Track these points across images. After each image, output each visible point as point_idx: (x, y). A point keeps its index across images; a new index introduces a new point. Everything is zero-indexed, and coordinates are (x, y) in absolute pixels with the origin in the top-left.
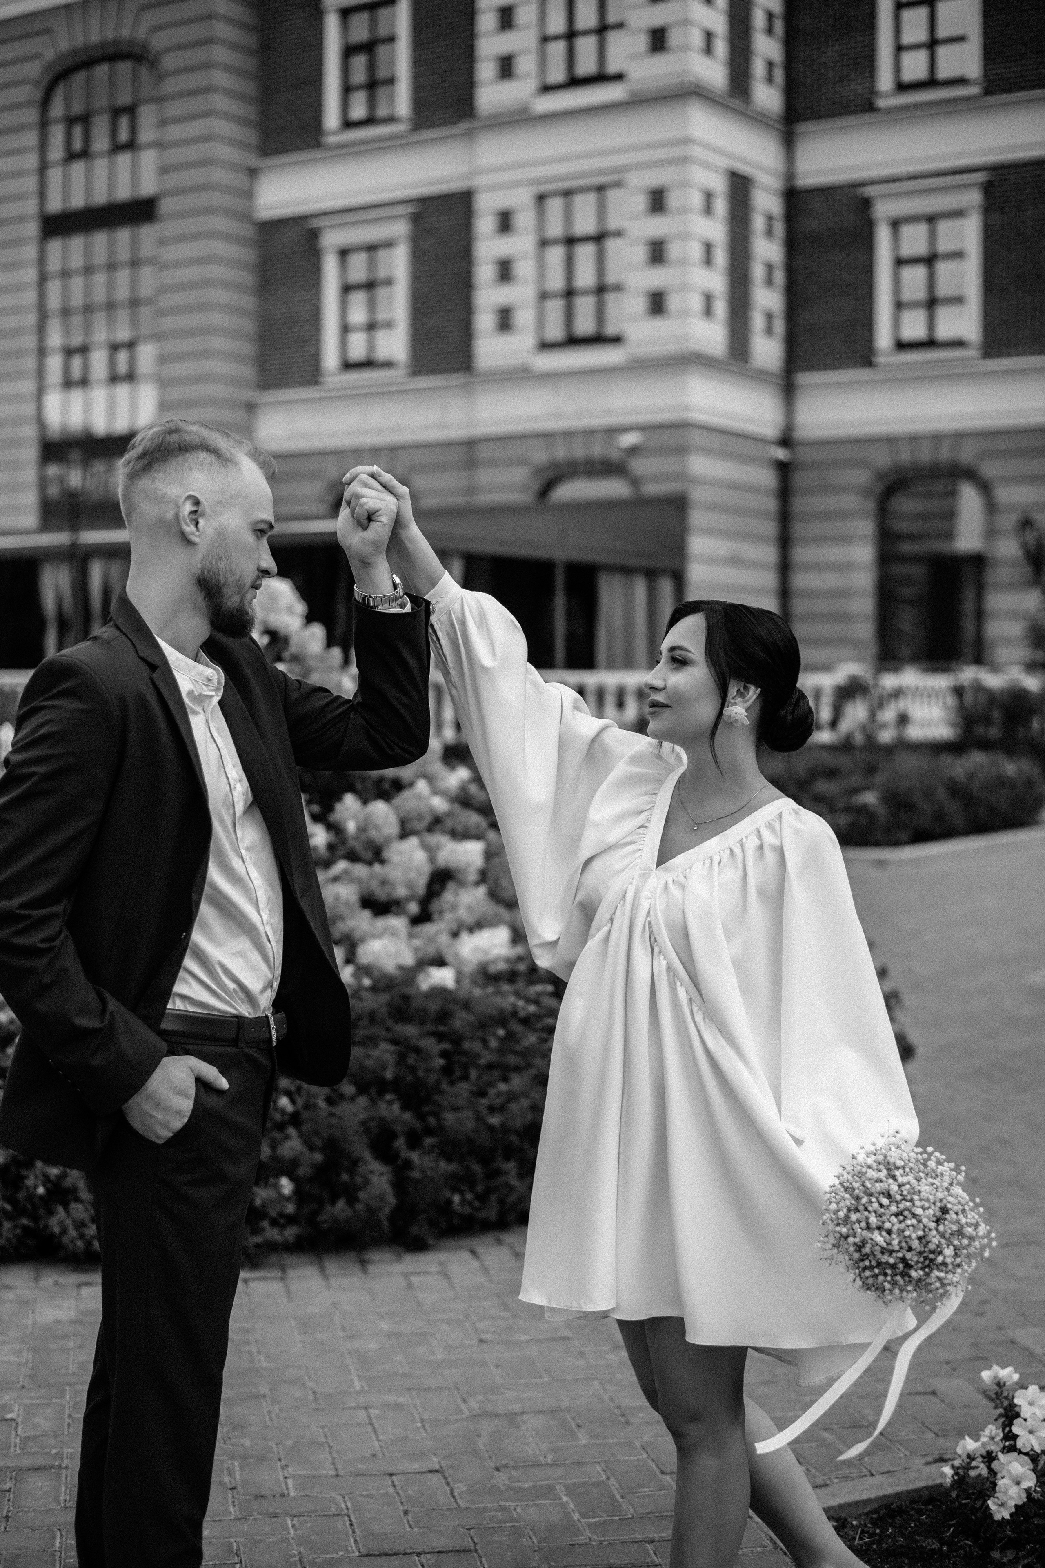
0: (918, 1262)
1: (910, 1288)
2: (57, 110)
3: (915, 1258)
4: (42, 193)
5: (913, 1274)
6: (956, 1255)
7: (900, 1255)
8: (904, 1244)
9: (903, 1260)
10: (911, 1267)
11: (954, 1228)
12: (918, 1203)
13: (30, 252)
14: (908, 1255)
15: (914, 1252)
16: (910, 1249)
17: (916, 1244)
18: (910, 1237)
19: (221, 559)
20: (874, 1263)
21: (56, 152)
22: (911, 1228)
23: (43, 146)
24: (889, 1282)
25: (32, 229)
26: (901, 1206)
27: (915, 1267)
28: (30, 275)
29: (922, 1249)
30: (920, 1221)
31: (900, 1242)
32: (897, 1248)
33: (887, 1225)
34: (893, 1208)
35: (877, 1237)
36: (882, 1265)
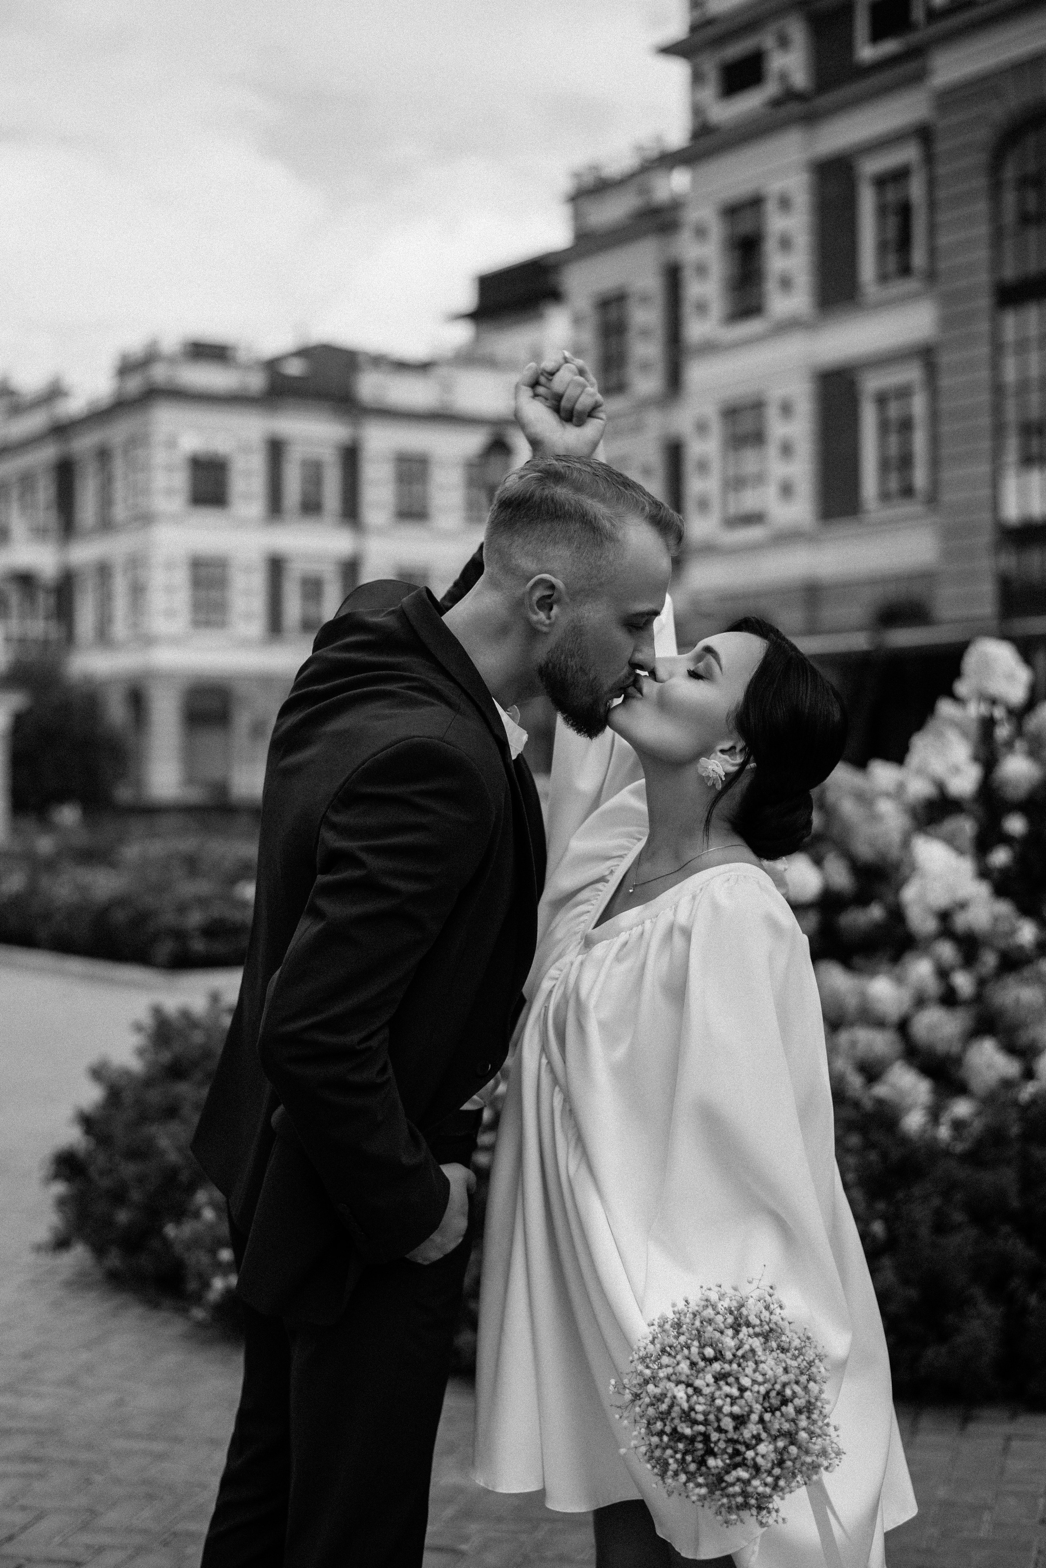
0: (724, 1451)
1: (701, 1480)
2: (1010, 173)
3: (722, 1445)
4: (996, 263)
5: (711, 1462)
6: (781, 1463)
7: (701, 1428)
8: (712, 1417)
9: (706, 1437)
10: (710, 1452)
12: (749, 1371)
14: (714, 1436)
15: (723, 1436)
16: (720, 1430)
17: (728, 1423)
18: (720, 1409)
20: (668, 1429)
21: (1010, 216)
22: (728, 1400)
23: (996, 215)
24: (676, 1460)
25: (984, 302)
26: (727, 1367)
27: (718, 1456)
29: (735, 1437)
30: (742, 1397)
31: (706, 1414)
32: (700, 1418)
33: (699, 1383)
34: (717, 1366)
35: (680, 1393)
36: (676, 1436)
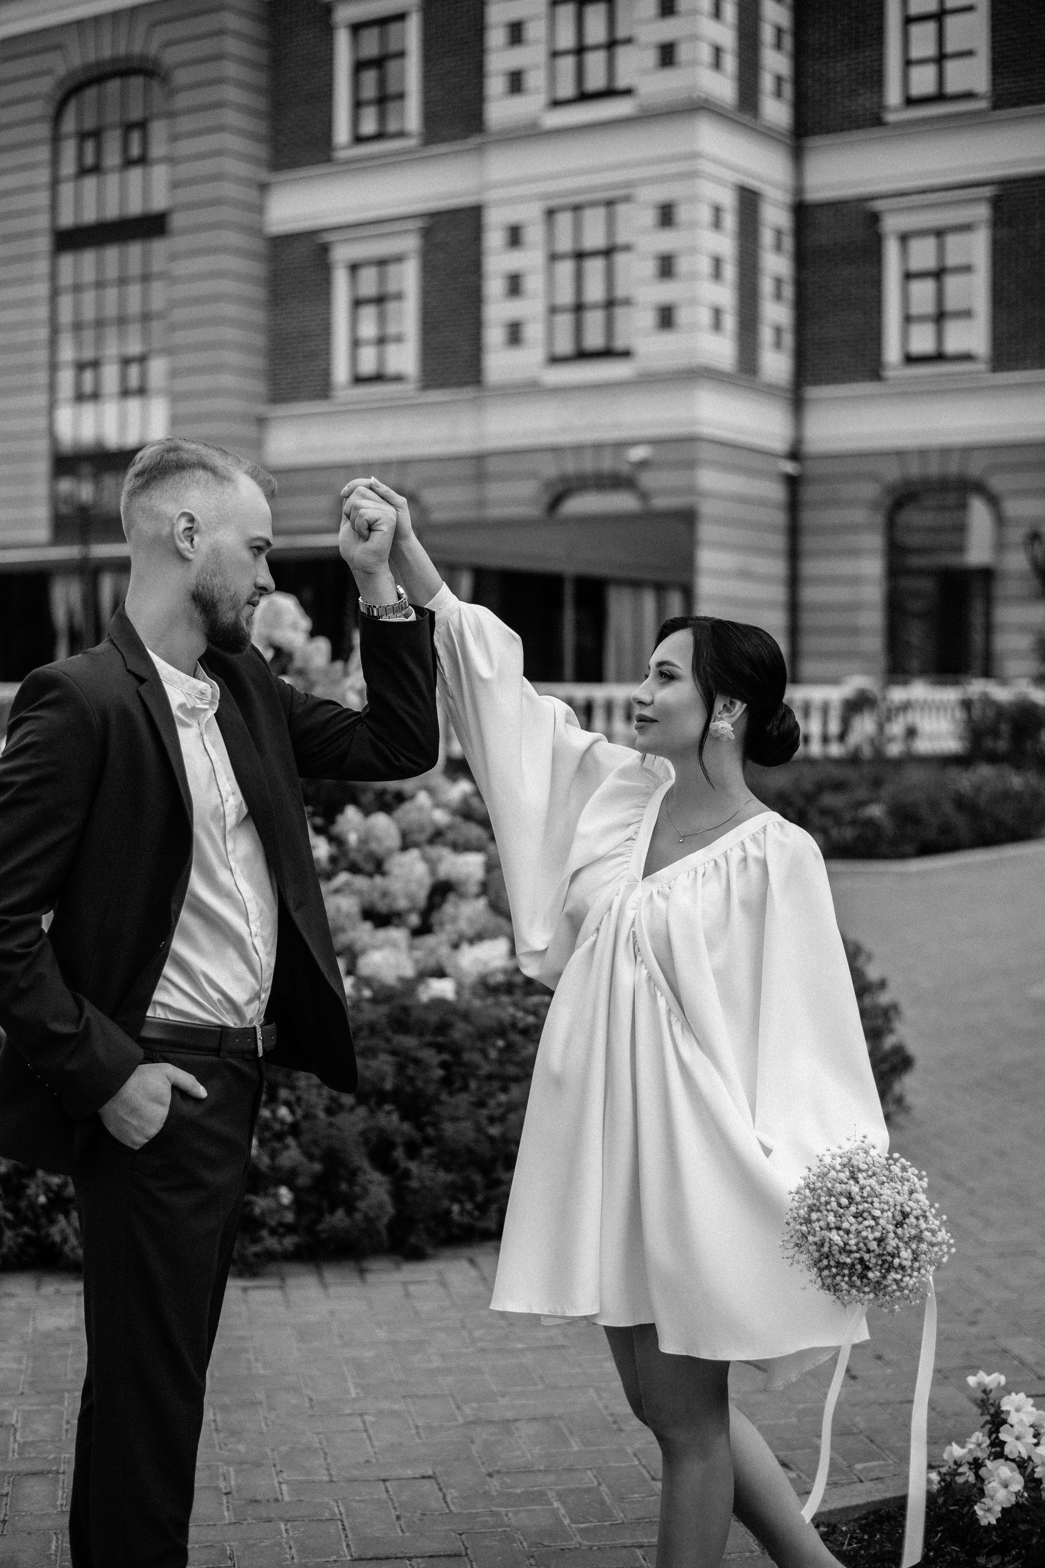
0: (876, 1264)
1: (867, 1289)
2: (69, 125)
3: (873, 1261)
4: (54, 208)
5: (871, 1275)
6: (915, 1259)
7: (857, 1255)
8: (862, 1245)
9: (861, 1260)
10: (868, 1268)
11: (913, 1232)
12: (876, 1205)
13: (42, 266)
14: (866, 1257)
15: (872, 1254)
16: (869, 1251)
17: (873, 1245)
18: (866, 1238)
19: (215, 575)
20: (832, 1263)
21: (68, 167)
22: (869, 1229)
23: (55, 162)
24: (846, 1283)
25: (44, 243)
26: (860, 1207)
27: (874, 1269)
28: (42, 289)
29: (881, 1252)
30: (877, 1224)
31: (857, 1244)
32: (854, 1248)
33: (845, 1225)
34: (853, 1209)
35: (835, 1236)
36: (840, 1265)
